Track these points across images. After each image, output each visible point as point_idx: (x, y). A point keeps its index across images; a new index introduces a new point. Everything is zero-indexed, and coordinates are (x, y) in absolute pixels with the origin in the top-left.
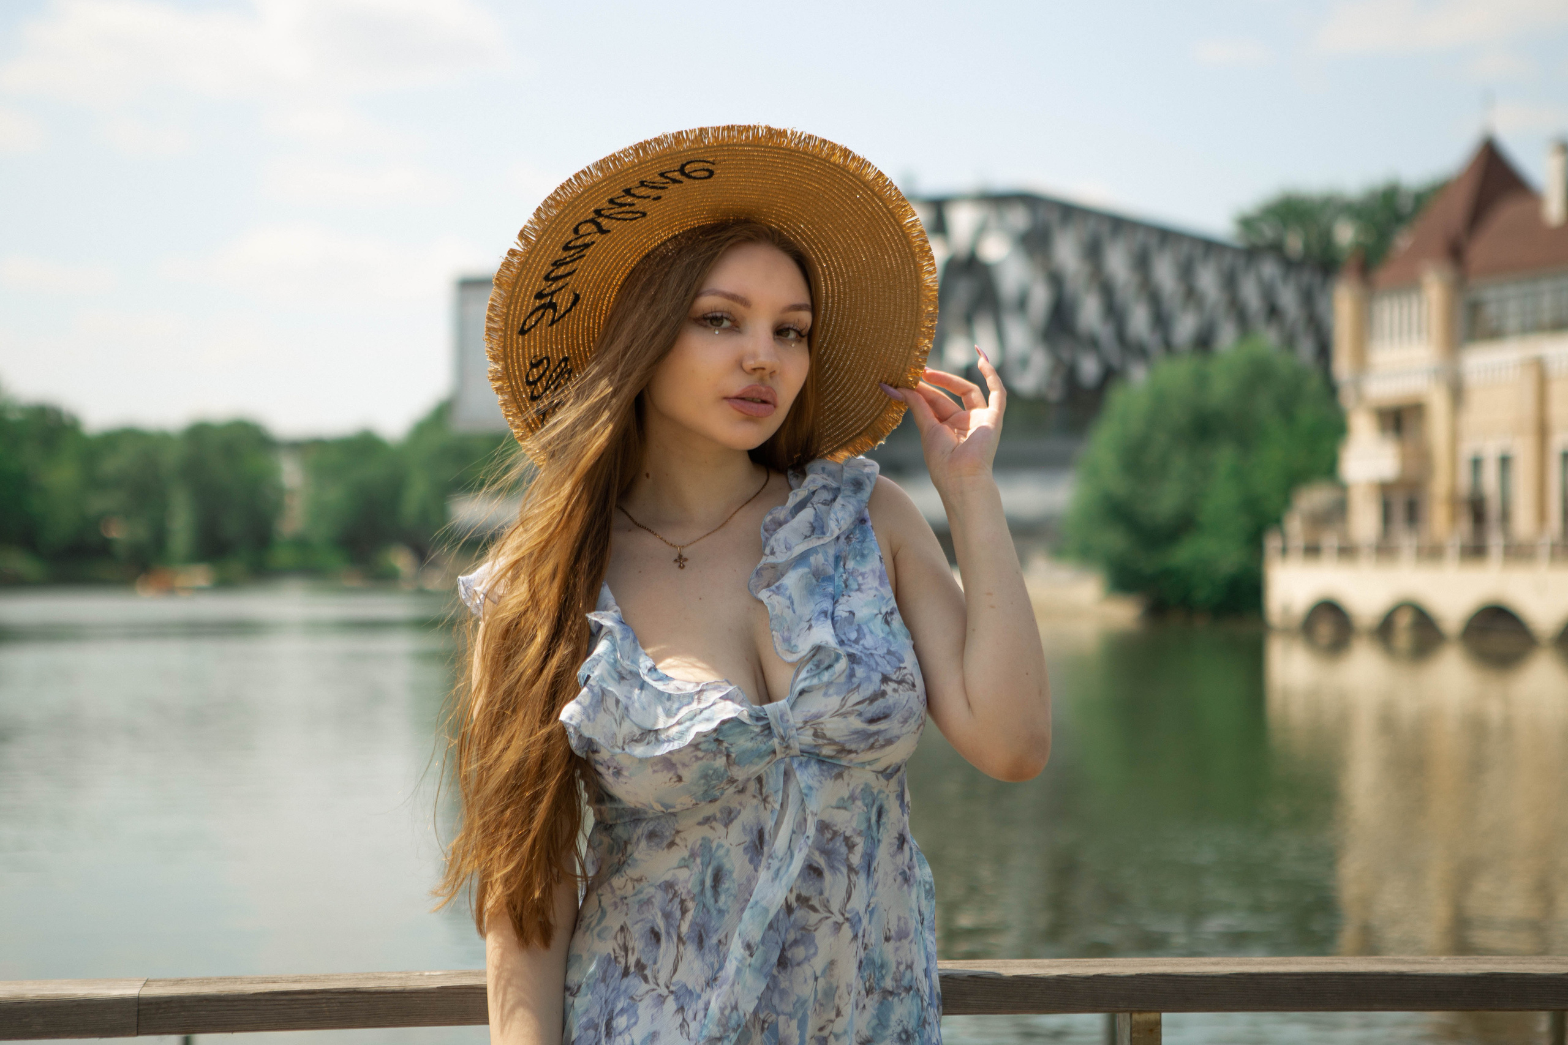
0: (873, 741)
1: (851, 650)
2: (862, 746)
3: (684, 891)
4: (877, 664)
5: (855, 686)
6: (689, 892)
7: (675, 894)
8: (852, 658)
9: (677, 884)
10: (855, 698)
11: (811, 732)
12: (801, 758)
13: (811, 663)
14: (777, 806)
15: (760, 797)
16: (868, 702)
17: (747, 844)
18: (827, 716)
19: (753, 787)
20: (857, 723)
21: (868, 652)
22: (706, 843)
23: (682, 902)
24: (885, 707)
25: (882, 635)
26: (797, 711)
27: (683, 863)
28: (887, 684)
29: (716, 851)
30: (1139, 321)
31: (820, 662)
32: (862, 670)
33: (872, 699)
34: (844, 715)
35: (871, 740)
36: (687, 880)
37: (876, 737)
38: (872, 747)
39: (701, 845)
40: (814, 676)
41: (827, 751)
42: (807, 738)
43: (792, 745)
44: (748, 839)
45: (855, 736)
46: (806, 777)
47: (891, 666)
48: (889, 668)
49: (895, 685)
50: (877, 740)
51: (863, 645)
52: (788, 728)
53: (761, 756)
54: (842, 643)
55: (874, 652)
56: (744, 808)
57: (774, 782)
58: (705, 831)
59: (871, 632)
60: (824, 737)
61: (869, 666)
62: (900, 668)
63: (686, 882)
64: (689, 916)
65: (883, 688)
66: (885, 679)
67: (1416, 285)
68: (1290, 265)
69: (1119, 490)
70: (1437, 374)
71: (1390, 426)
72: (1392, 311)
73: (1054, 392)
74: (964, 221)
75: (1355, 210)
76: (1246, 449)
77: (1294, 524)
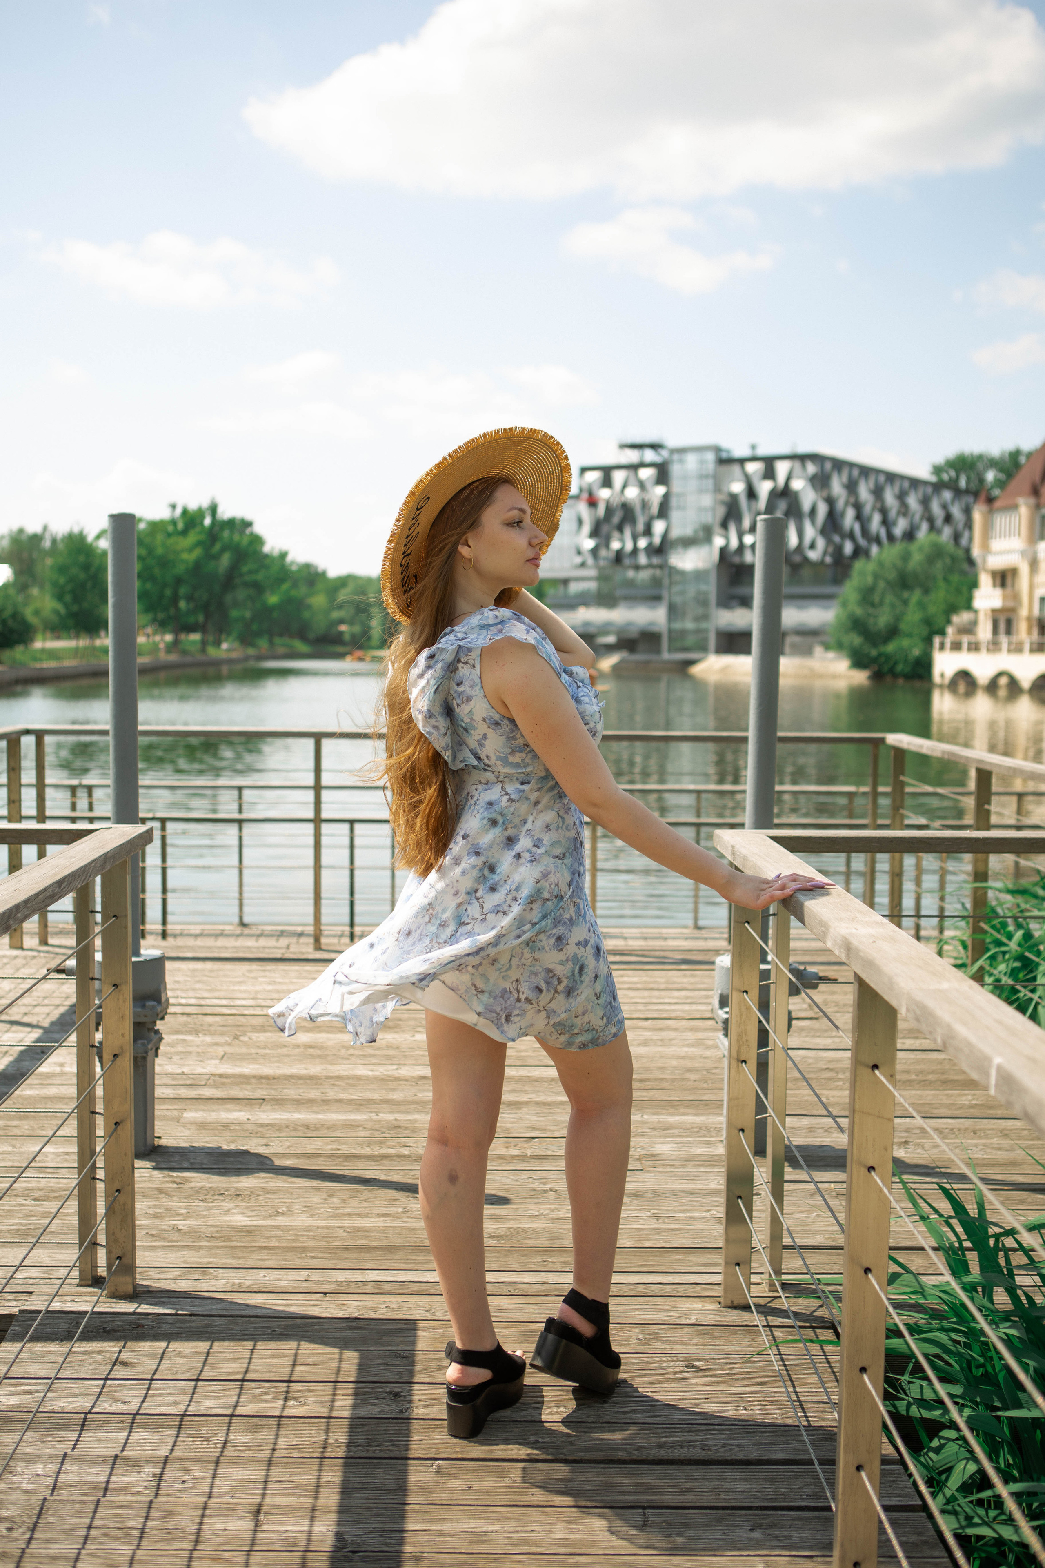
30: (875, 524)
67: (1014, 507)
68: (958, 492)
69: (859, 611)
70: (1023, 553)
71: (998, 581)
72: (1001, 521)
73: (828, 560)
74: (782, 469)
75: (993, 463)
76: (926, 591)
77: (950, 630)
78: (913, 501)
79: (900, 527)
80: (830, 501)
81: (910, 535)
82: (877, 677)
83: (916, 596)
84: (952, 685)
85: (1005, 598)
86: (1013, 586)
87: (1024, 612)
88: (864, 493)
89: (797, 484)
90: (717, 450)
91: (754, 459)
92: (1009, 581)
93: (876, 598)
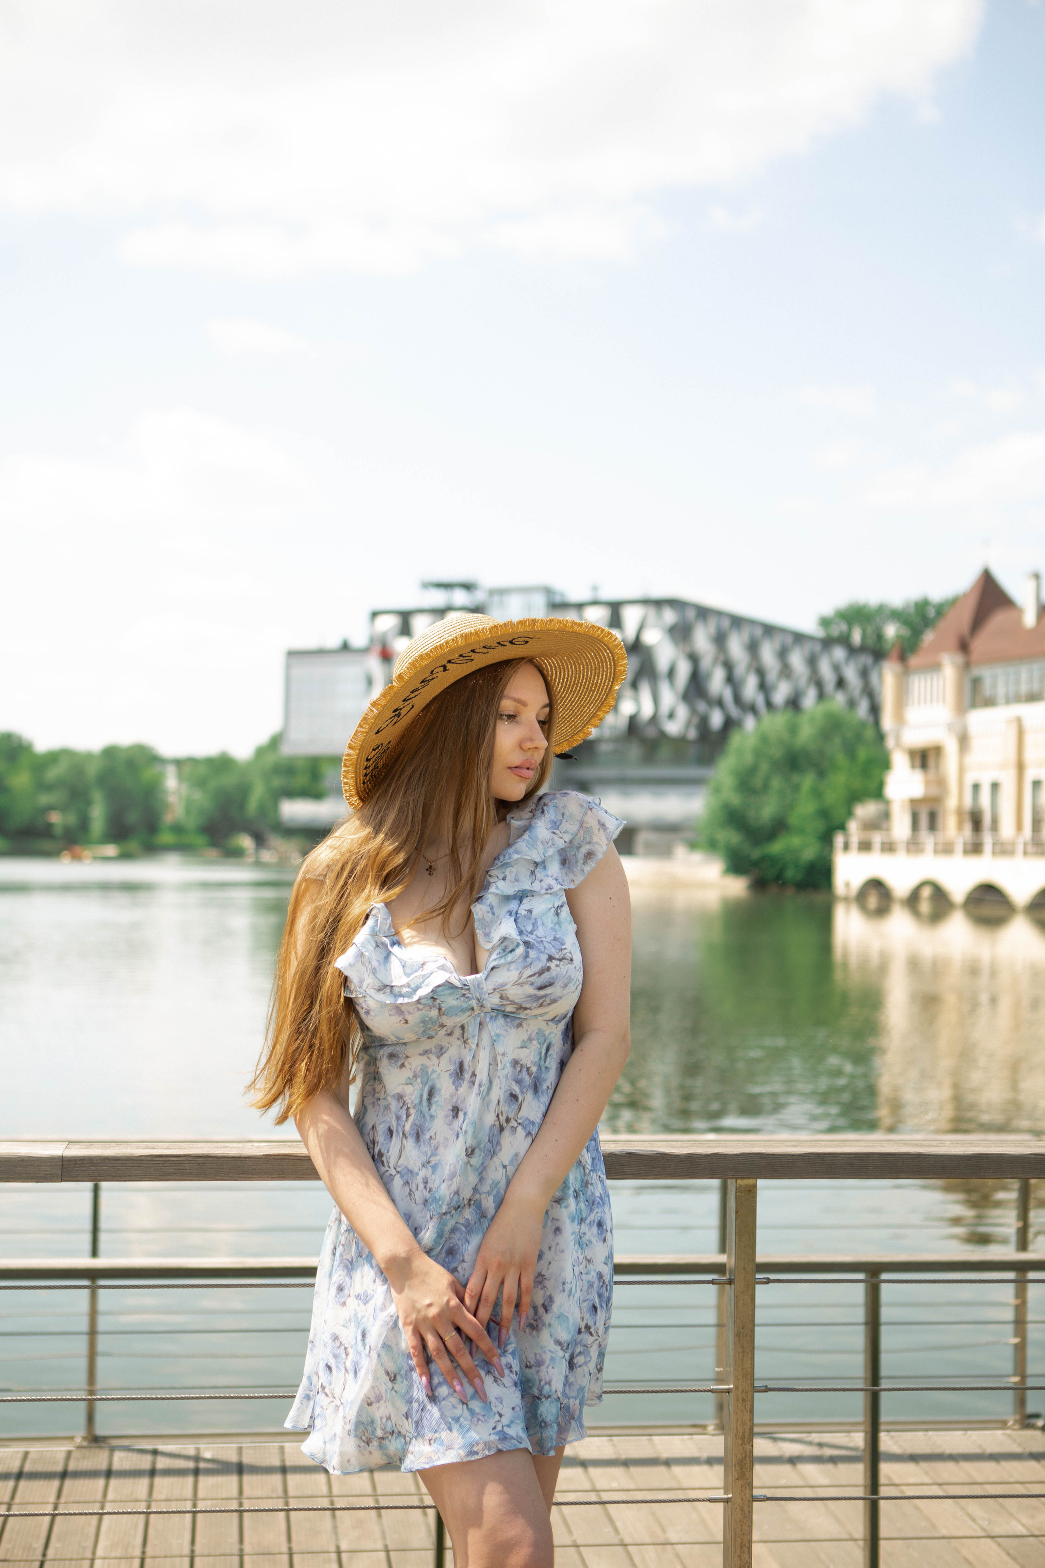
0: (541, 1002)
1: (527, 939)
2: (534, 1005)
3: (410, 1101)
4: (545, 947)
5: (528, 964)
6: (412, 1102)
7: (404, 1103)
8: (527, 944)
9: (405, 1096)
10: (529, 972)
11: (499, 995)
12: (492, 1013)
13: (499, 948)
14: (474, 1046)
15: (462, 1039)
16: (537, 975)
17: (451, 1071)
18: (509, 986)
19: (458, 1032)
20: (531, 991)
21: (540, 940)
22: (424, 1069)
23: (408, 1109)
24: (550, 978)
25: (550, 925)
26: (489, 981)
27: (408, 1081)
28: (551, 961)
29: (431, 1075)
30: (750, 689)
31: (506, 947)
32: (534, 952)
33: (541, 973)
34: (521, 984)
35: (541, 1001)
36: (412, 1093)
37: (544, 999)
38: (541, 1005)
39: (421, 1070)
40: (502, 957)
41: (509, 1009)
42: (495, 1000)
43: (485, 1005)
44: (452, 1068)
45: (529, 999)
46: (496, 1027)
47: (555, 949)
48: (553, 950)
49: (557, 962)
50: (545, 1001)
51: (536, 935)
52: (482, 993)
53: (463, 1011)
54: (521, 933)
55: (544, 939)
56: (451, 1046)
57: (472, 1029)
58: (424, 1060)
59: (543, 924)
60: (507, 999)
61: (539, 949)
62: (562, 949)
63: (411, 1095)
64: (411, 1119)
65: (548, 965)
66: (551, 958)
67: (936, 667)
68: (852, 651)
69: (735, 800)
70: (950, 727)
71: (918, 762)
72: (919, 684)
73: (692, 734)
74: (632, 617)
75: (896, 615)
76: (821, 774)
77: (853, 826)
78: (797, 660)
79: (781, 693)
80: (694, 659)
81: (794, 703)
82: (759, 885)
83: (808, 781)
84: (861, 897)
85: (927, 783)
86: (937, 766)
87: (952, 803)
88: (736, 648)
89: (653, 637)
90: (548, 591)
91: (595, 603)
92: (931, 761)
93: (758, 782)
